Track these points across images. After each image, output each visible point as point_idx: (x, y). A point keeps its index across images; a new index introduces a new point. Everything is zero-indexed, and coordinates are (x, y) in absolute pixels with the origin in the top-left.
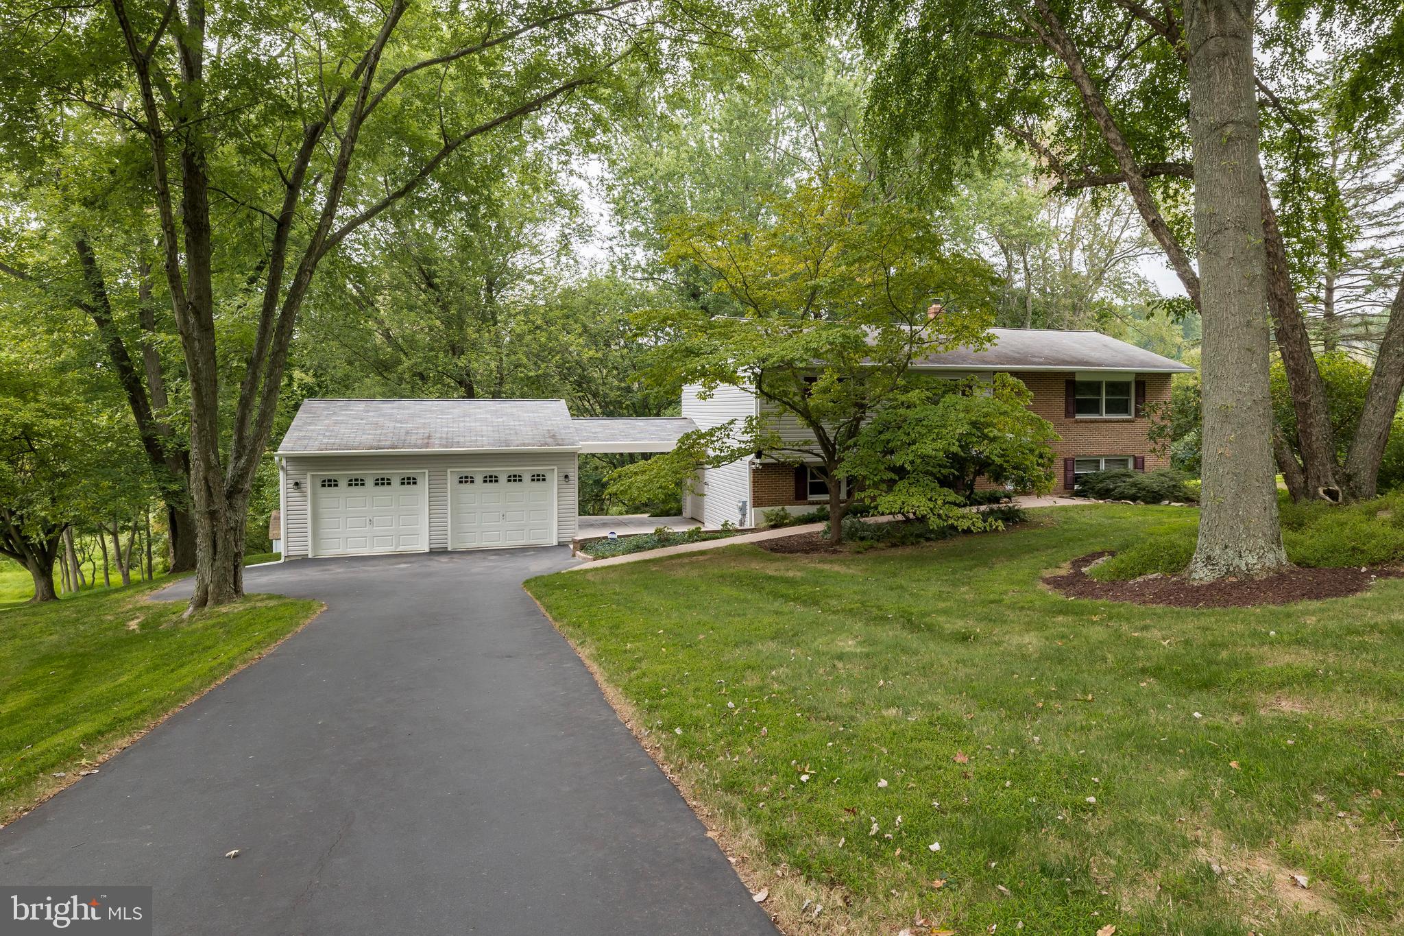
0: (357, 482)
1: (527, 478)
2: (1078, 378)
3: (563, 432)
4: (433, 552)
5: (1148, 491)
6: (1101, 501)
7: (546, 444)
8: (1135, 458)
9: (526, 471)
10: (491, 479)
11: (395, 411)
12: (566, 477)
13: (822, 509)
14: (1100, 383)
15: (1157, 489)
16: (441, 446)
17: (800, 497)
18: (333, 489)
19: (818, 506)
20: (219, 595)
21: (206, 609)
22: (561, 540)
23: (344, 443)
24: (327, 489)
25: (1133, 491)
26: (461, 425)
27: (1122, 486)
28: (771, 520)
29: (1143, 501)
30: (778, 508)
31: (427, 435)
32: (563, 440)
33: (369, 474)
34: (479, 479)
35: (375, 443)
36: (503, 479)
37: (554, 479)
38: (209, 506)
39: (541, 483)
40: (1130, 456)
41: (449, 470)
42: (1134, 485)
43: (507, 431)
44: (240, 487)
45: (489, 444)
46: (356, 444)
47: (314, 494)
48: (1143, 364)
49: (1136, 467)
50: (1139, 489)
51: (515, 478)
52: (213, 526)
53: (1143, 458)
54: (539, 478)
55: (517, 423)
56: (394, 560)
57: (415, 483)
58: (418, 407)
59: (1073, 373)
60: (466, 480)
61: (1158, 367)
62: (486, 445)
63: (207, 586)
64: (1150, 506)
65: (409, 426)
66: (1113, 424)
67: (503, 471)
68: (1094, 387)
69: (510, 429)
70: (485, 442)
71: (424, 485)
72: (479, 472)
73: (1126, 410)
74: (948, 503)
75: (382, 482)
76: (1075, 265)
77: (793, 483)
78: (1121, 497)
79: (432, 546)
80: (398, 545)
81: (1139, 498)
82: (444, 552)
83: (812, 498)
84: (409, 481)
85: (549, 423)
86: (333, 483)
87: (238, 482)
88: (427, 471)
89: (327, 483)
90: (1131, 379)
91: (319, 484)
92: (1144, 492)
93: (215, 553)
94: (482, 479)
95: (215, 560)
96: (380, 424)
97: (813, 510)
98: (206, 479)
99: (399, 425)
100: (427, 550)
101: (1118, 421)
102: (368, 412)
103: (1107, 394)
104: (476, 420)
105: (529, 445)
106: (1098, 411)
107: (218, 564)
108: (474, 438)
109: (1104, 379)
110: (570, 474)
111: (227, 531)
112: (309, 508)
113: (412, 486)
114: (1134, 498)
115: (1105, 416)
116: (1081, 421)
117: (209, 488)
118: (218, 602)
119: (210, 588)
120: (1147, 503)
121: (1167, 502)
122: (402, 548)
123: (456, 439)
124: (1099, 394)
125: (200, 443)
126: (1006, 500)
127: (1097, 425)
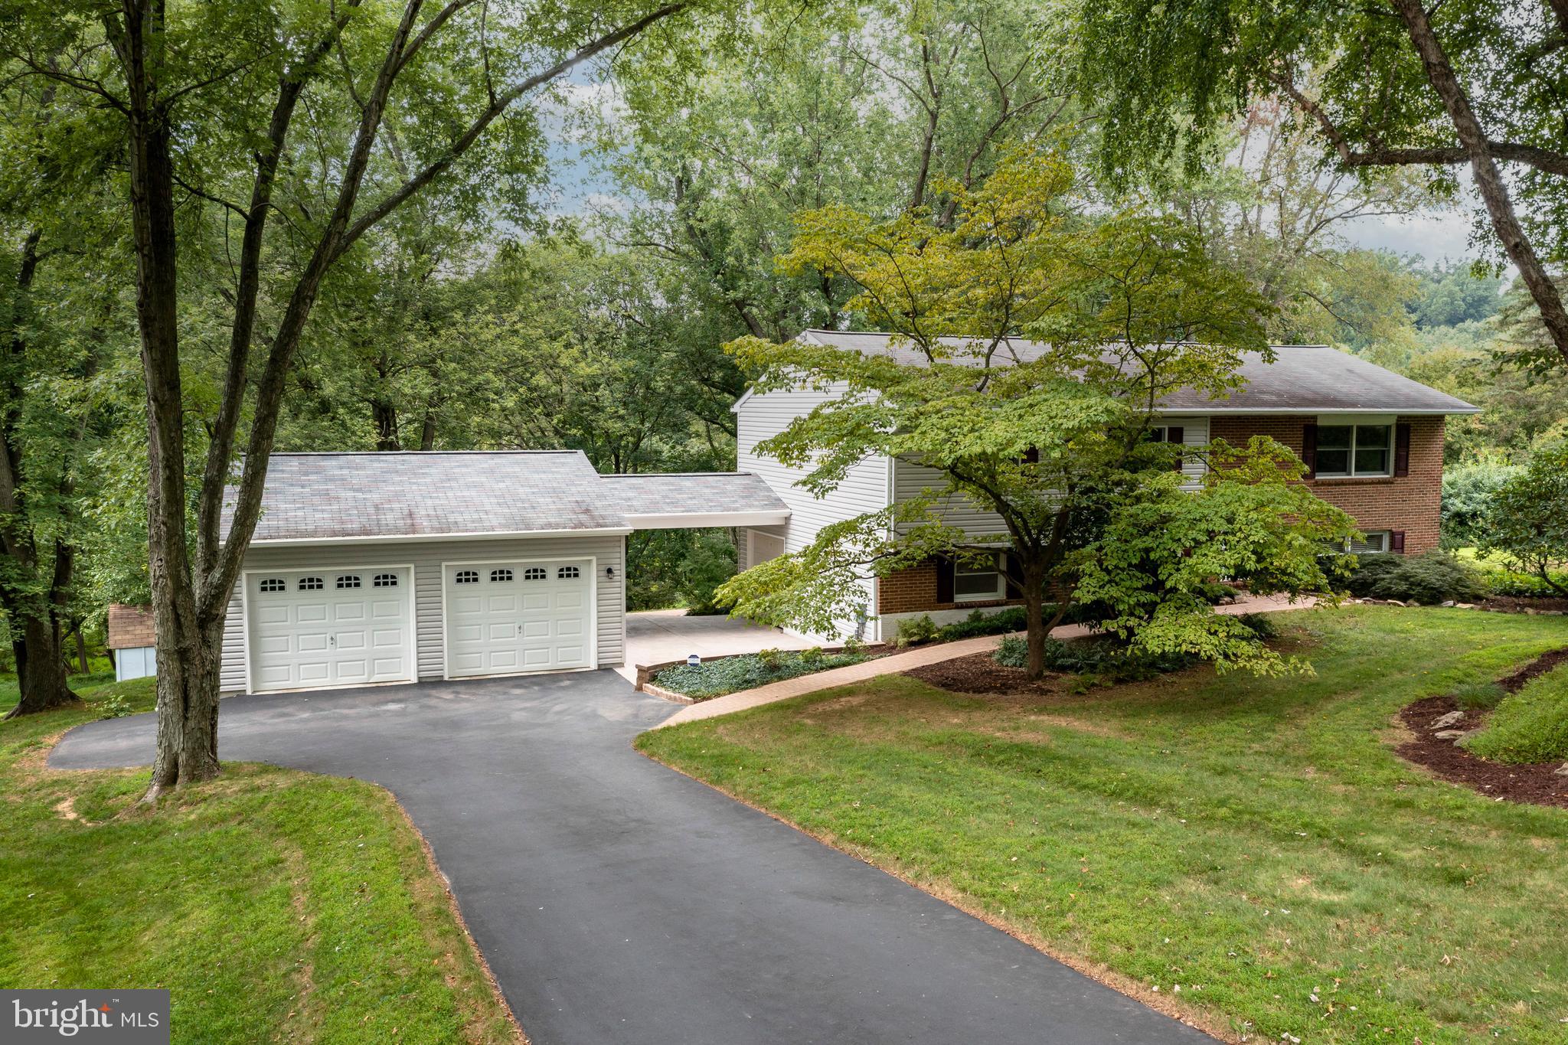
0: (311, 584)
1: (552, 573)
2: (1320, 423)
3: (598, 504)
4: (424, 684)
5: (1425, 588)
6: (1358, 601)
7: (581, 525)
8: (1392, 534)
9: (552, 563)
10: (502, 576)
11: (345, 472)
12: (609, 571)
13: (977, 618)
14: (1348, 430)
15: (1438, 584)
16: (433, 529)
17: (944, 598)
18: (277, 594)
19: (971, 611)
20: (194, 768)
21: (178, 787)
22: (602, 662)
23: (292, 526)
24: (269, 593)
25: (1403, 587)
26: (450, 494)
27: (1386, 578)
28: (911, 635)
29: (1418, 600)
30: (919, 616)
31: (406, 512)
32: (603, 517)
33: (330, 573)
34: (484, 576)
35: (337, 527)
36: (519, 575)
37: (591, 574)
38: (178, 642)
39: (572, 580)
40: (1385, 531)
41: (444, 564)
42: (1404, 577)
43: (520, 505)
44: (214, 612)
45: (501, 526)
46: (311, 527)
47: (251, 601)
48: (1411, 402)
49: (1392, 547)
50: (1412, 584)
51: (536, 574)
52: (183, 670)
53: (1403, 534)
54: (569, 573)
55: (528, 490)
56: (374, 698)
57: (394, 583)
58: (376, 465)
59: (1314, 417)
60: (467, 577)
61: (1432, 406)
62: (496, 527)
63: (177, 755)
64: (1429, 609)
65: (375, 497)
66: (1365, 487)
67: (518, 564)
68: (1339, 434)
69: (523, 501)
70: (495, 523)
71: (408, 586)
72: (484, 566)
73: (1383, 468)
74: (1235, 636)
75: (348, 582)
76: (1263, 227)
77: (934, 579)
78: (1384, 595)
79: (423, 674)
80: (372, 673)
81: (1410, 596)
82: (438, 683)
83: (960, 598)
84: (386, 580)
85: (574, 489)
86: (277, 585)
87: (211, 605)
88: (412, 566)
89: (268, 585)
90: (1392, 421)
91: (258, 586)
92: (1419, 589)
93: (186, 709)
94: (489, 576)
95: (186, 719)
96: (332, 494)
97: (962, 616)
98: (174, 604)
99: (360, 495)
100: (415, 680)
101: (1372, 483)
102: (306, 474)
103: (1359, 443)
104: (468, 487)
105: (557, 526)
106: (1344, 469)
107: (191, 724)
108: (475, 516)
109: (1355, 423)
110: (614, 567)
111: (203, 676)
112: (245, 622)
113: (389, 588)
114: (1404, 597)
115: (1354, 476)
116: (1324, 483)
117: (177, 618)
118: (194, 778)
119: (182, 758)
120: (1423, 604)
121: (1451, 603)
122: (378, 678)
123: (451, 519)
124: (1348, 444)
125: (169, 554)
126: (1227, 599)
127: (1343, 488)
